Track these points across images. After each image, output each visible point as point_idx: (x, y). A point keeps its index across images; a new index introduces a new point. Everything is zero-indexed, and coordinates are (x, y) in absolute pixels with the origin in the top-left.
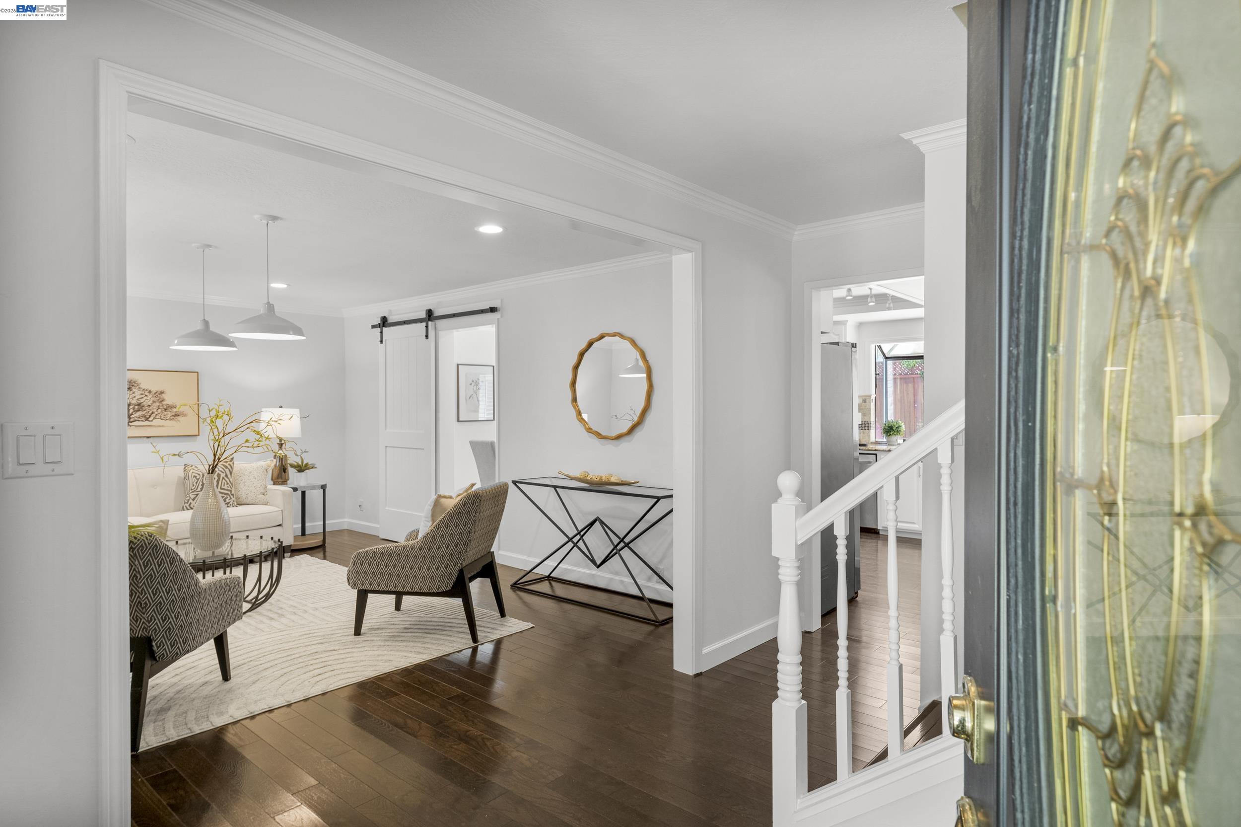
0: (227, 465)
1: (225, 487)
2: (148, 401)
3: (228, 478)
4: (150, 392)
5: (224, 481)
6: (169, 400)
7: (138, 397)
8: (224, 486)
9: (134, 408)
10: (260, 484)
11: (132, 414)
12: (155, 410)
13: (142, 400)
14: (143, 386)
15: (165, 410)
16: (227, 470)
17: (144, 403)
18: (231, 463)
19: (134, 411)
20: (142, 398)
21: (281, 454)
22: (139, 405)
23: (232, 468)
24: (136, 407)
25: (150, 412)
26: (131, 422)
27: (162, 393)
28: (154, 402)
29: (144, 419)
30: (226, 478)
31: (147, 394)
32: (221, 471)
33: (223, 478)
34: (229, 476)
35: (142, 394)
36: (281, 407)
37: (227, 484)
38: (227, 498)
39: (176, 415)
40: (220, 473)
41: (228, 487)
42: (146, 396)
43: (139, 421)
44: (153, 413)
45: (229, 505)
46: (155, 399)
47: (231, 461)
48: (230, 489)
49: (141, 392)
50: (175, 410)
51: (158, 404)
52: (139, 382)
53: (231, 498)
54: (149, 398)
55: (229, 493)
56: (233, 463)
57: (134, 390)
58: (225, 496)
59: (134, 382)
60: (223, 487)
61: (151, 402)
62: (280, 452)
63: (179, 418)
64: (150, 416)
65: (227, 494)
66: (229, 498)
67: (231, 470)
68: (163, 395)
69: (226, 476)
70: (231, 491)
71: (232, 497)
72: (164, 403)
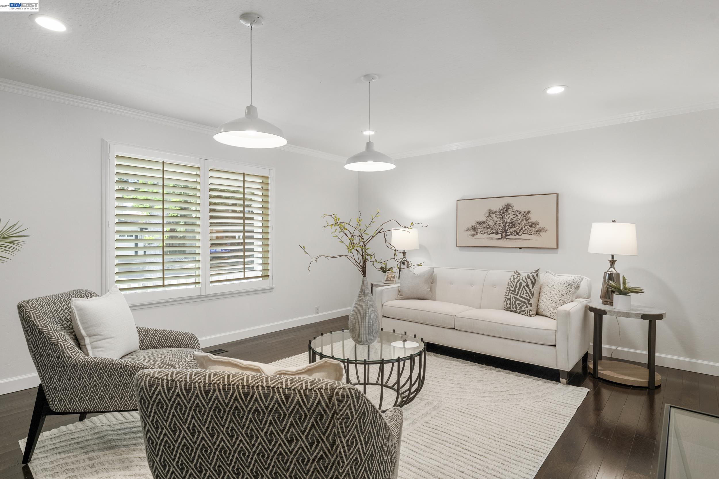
0: (530, 275)
1: (524, 296)
2: (519, 219)
3: (529, 288)
4: (520, 213)
5: (524, 289)
6: (533, 218)
7: (512, 217)
8: (523, 294)
9: (509, 226)
10: (558, 299)
11: (508, 230)
12: (523, 227)
13: (515, 219)
14: (515, 208)
15: (531, 226)
16: (529, 281)
17: (516, 222)
18: (535, 275)
19: (509, 228)
20: (514, 217)
21: (612, 271)
22: (512, 223)
23: (534, 278)
24: (511, 225)
25: (520, 228)
26: (507, 236)
27: (528, 213)
28: (523, 220)
29: (515, 234)
30: (526, 288)
31: (518, 214)
32: (524, 281)
33: (524, 287)
34: (531, 286)
35: (514, 215)
36: (614, 221)
37: (527, 293)
38: (523, 305)
39: (539, 231)
40: (522, 282)
41: (526, 296)
42: (517, 216)
43: (512, 235)
44: (522, 229)
45: (524, 313)
46: (523, 218)
47: (535, 273)
48: (528, 298)
49: (513, 213)
50: (538, 226)
51: (525, 222)
52: (513, 205)
53: (527, 307)
54: (519, 217)
55: (527, 302)
56: (537, 275)
57: (509, 212)
58: (522, 304)
59: (510, 206)
60: (522, 295)
61: (520, 220)
62: (612, 269)
63: (541, 233)
64: (520, 231)
65: (525, 303)
66: (525, 306)
67: (534, 281)
68: (529, 214)
69: (527, 285)
70: (529, 301)
71: (529, 306)
72: (530, 221)
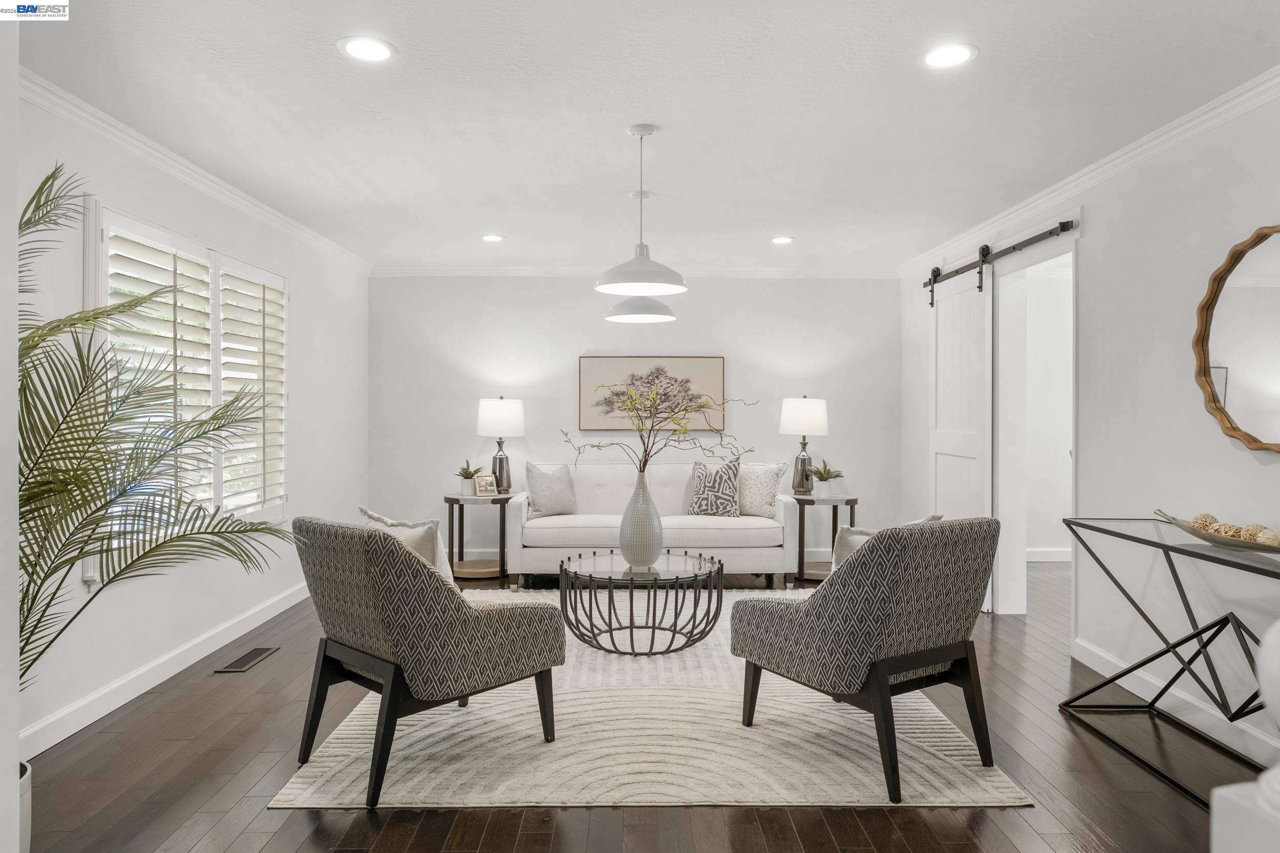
0: (731, 465)
1: (727, 492)
2: (674, 390)
3: (731, 481)
4: (676, 381)
5: (726, 484)
6: (694, 389)
7: (665, 386)
8: (726, 490)
9: (661, 399)
10: (767, 492)
11: (659, 405)
12: (681, 401)
13: (669, 390)
14: (670, 374)
15: (690, 400)
16: (730, 472)
17: (671, 393)
18: (736, 464)
19: (661, 402)
20: (668, 387)
21: (804, 456)
22: (665, 394)
23: (736, 469)
24: (663, 397)
25: (676, 403)
26: (658, 414)
27: (687, 381)
28: (679, 392)
29: (669, 410)
30: (728, 481)
31: (673, 383)
32: (724, 473)
33: (726, 481)
34: (733, 479)
35: (668, 383)
36: (805, 397)
37: (730, 488)
38: (728, 504)
39: (701, 407)
40: (723, 474)
41: (730, 492)
42: (672, 385)
43: (665, 412)
44: (678, 404)
45: (729, 514)
46: (681, 389)
47: (736, 461)
48: (732, 494)
49: (667, 381)
50: (700, 401)
51: (683, 394)
52: (666, 370)
53: (732, 506)
54: (675, 387)
55: (731, 499)
56: (739, 464)
57: (661, 379)
58: (726, 503)
59: (662, 370)
60: (724, 492)
61: (677, 391)
62: (803, 453)
63: (704, 409)
64: (676, 407)
65: (729, 500)
66: (730, 506)
67: (736, 472)
68: (689, 384)
69: (729, 478)
70: (733, 498)
71: (734, 504)
72: (690, 393)
